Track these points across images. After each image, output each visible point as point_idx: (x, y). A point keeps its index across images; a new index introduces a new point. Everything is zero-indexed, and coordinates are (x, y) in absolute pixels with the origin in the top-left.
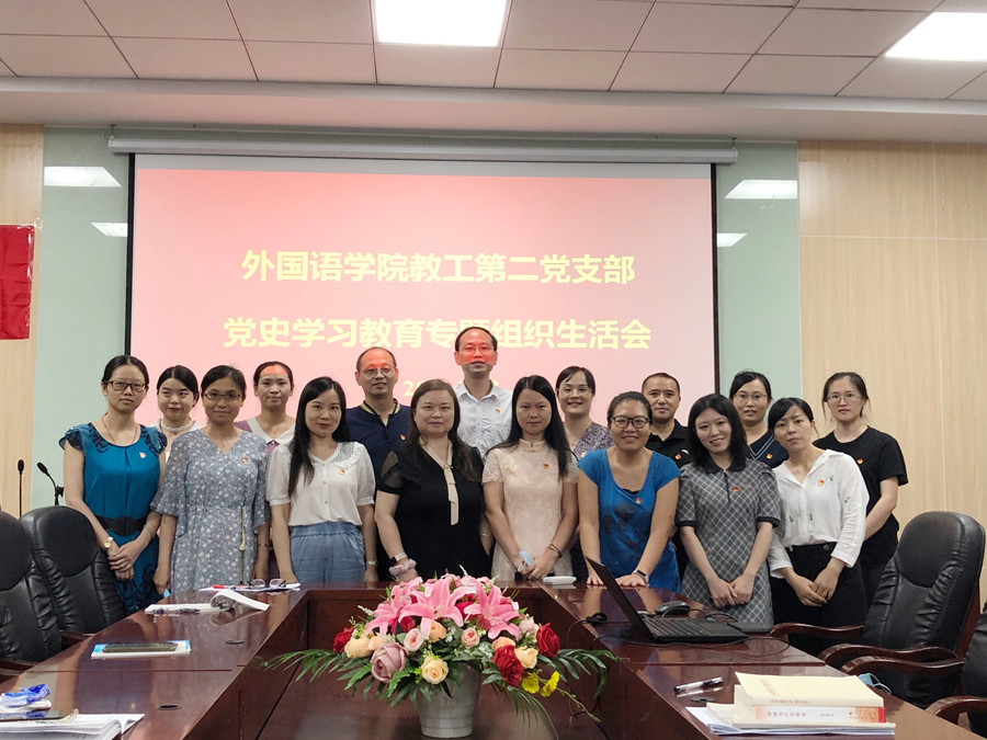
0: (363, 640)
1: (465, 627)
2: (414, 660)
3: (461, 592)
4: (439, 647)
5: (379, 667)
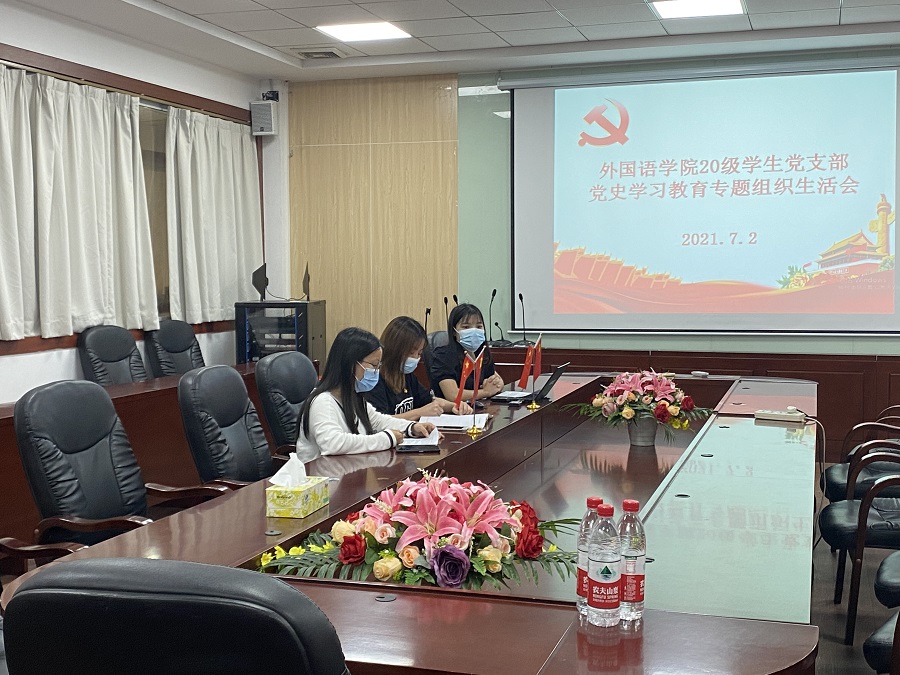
0: (600, 399)
1: (644, 395)
2: (621, 408)
3: (644, 380)
4: (632, 403)
5: (605, 411)
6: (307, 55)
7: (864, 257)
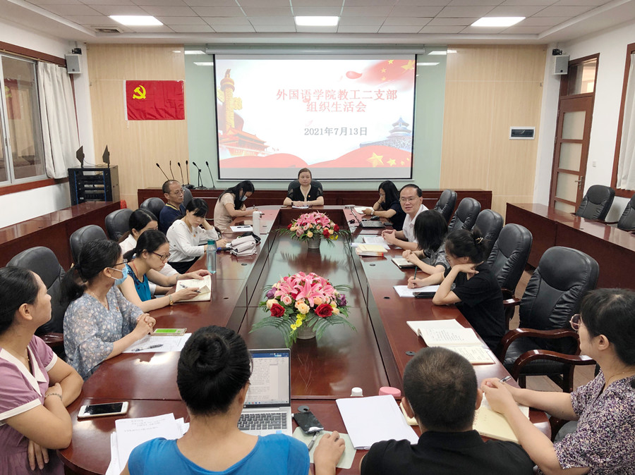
0: (294, 227)
1: (317, 225)
3: (317, 217)
4: (311, 230)
5: (298, 233)
6: (101, 30)
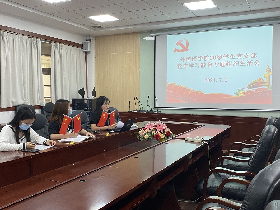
1: (153, 130)
2: (145, 134)
4: (148, 133)
7: (262, 86)
